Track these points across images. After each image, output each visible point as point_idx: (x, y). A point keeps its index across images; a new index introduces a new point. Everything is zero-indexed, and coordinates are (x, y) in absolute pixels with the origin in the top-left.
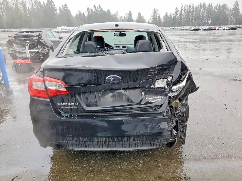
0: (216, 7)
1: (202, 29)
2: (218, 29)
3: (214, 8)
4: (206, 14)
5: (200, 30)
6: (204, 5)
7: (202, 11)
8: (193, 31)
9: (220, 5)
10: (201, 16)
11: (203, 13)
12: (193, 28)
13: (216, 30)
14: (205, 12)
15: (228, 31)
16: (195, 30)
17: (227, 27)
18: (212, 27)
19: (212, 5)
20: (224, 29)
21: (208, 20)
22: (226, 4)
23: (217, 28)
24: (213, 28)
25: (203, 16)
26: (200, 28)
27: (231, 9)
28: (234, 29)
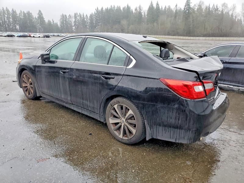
0: (20, 14)
1: (17, 36)
2: (34, 37)
3: (18, 14)
4: (11, 20)
5: (14, 36)
6: (8, 11)
7: (6, 16)
8: (7, 38)
9: (24, 12)
10: (7, 22)
11: (8, 18)
12: (6, 34)
13: (31, 37)
14: (10, 18)
15: (42, 38)
16: (8, 36)
17: (42, 35)
18: (26, 34)
19: (15, 11)
20: (39, 37)
21: (15, 26)
22: (30, 12)
23: (32, 36)
24: (28, 35)
25: (9, 22)
26: (14, 35)
27: (37, 17)
28: (48, 37)
